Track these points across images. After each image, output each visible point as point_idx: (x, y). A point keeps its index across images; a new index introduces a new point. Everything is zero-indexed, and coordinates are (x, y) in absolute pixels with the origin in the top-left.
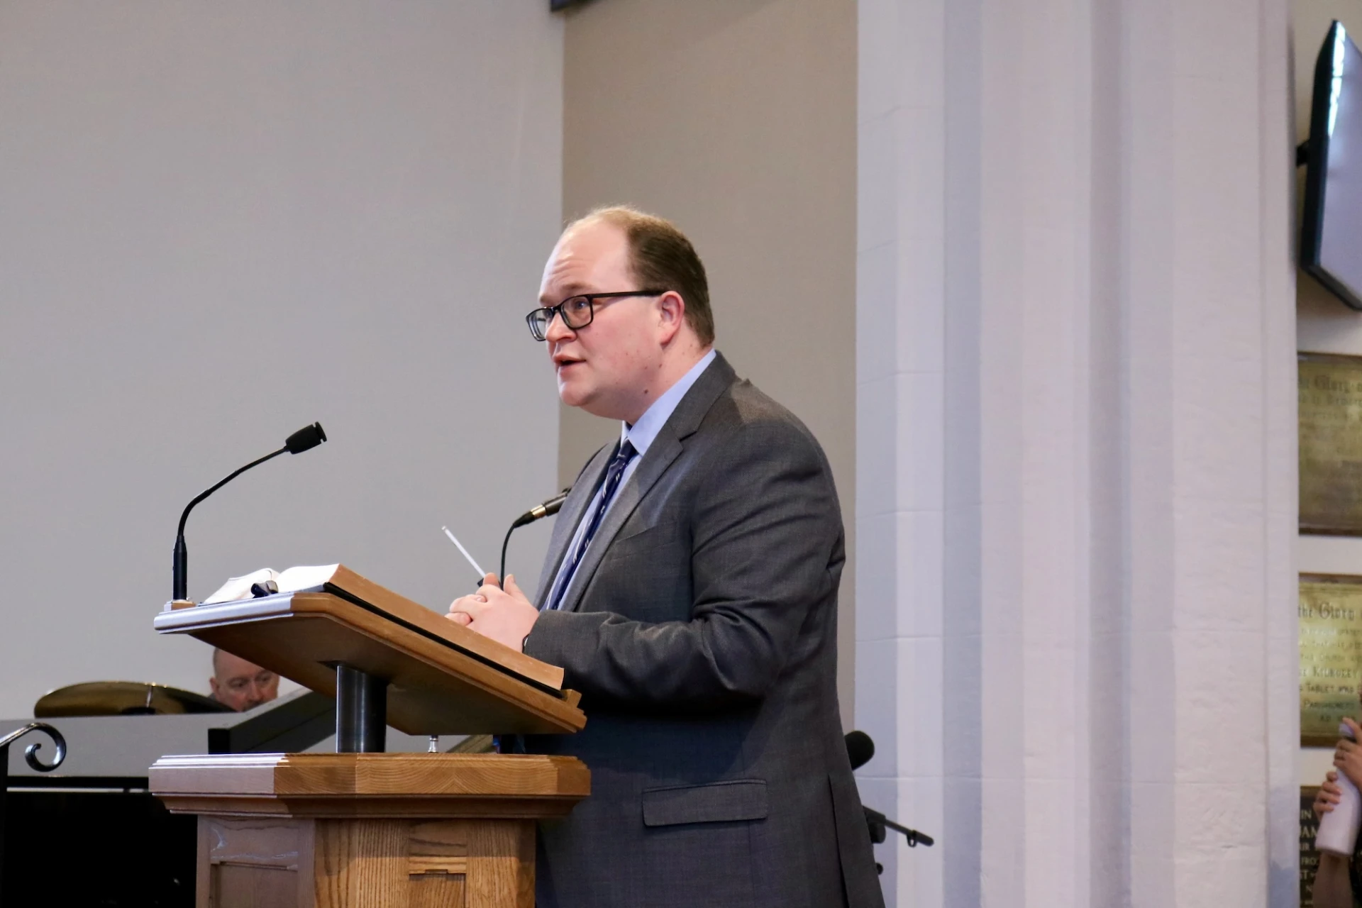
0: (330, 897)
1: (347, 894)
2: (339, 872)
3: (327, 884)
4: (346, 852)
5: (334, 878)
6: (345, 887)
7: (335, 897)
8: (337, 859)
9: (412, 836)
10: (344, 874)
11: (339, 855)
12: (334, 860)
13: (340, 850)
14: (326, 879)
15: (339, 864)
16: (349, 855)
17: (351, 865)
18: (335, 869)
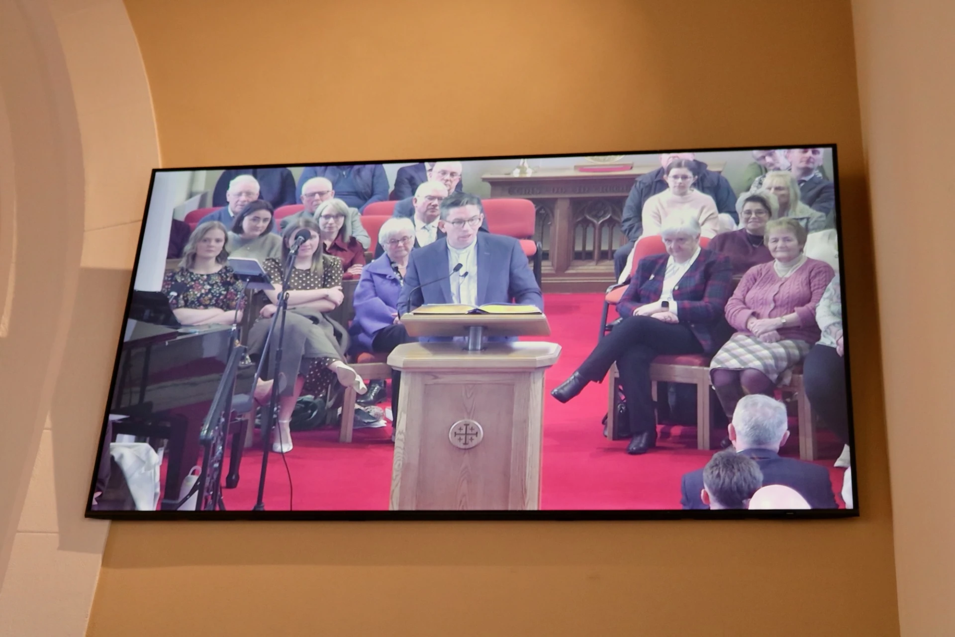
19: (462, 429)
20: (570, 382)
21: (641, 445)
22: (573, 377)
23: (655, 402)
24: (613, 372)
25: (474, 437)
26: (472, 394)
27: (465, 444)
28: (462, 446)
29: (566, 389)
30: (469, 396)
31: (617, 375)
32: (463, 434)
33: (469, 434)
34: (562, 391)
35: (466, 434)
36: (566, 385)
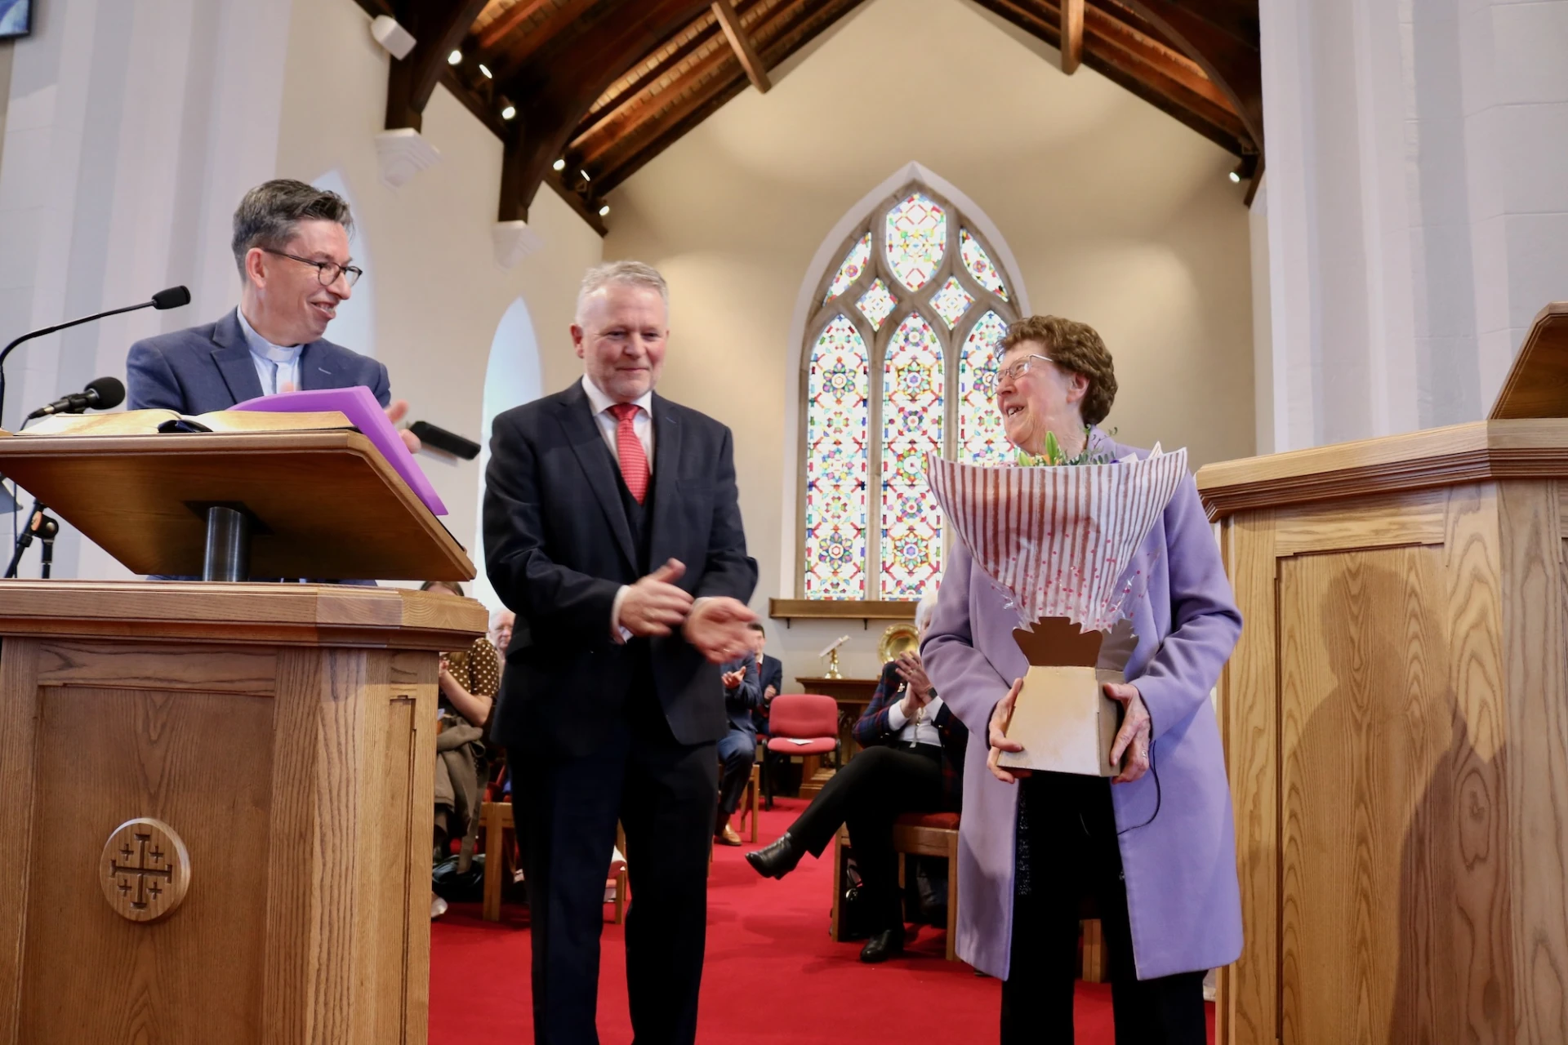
0: (337, 721)
1: (354, 719)
2: (347, 698)
3: (333, 711)
4: (354, 680)
5: (341, 704)
6: (352, 712)
7: (342, 722)
8: (345, 686)
9: (393, 665)
10: (351, 700)
11: (347, 682)
12: (341, 688)
13: (348, 676)
14: (333, 703)
15: (347, 690)
16: (357, 683)
17: (359, 692)
18: (342, 696)
19: (132, 852)
20: (777, 845)
21: (880, 948)
22: (783, 839)
23: (902, 889)
24: (842, 836)
25: (163, 881)
26: (163, 726)
27: (140, 905)
28: (132, 913)
29: (771, 855)
30: (154, 737)
31: (847, 842)
32: (132, 870)
33: (151, 871)
34: (763, 858)
35: (142, 870)
36: (773, 849)
